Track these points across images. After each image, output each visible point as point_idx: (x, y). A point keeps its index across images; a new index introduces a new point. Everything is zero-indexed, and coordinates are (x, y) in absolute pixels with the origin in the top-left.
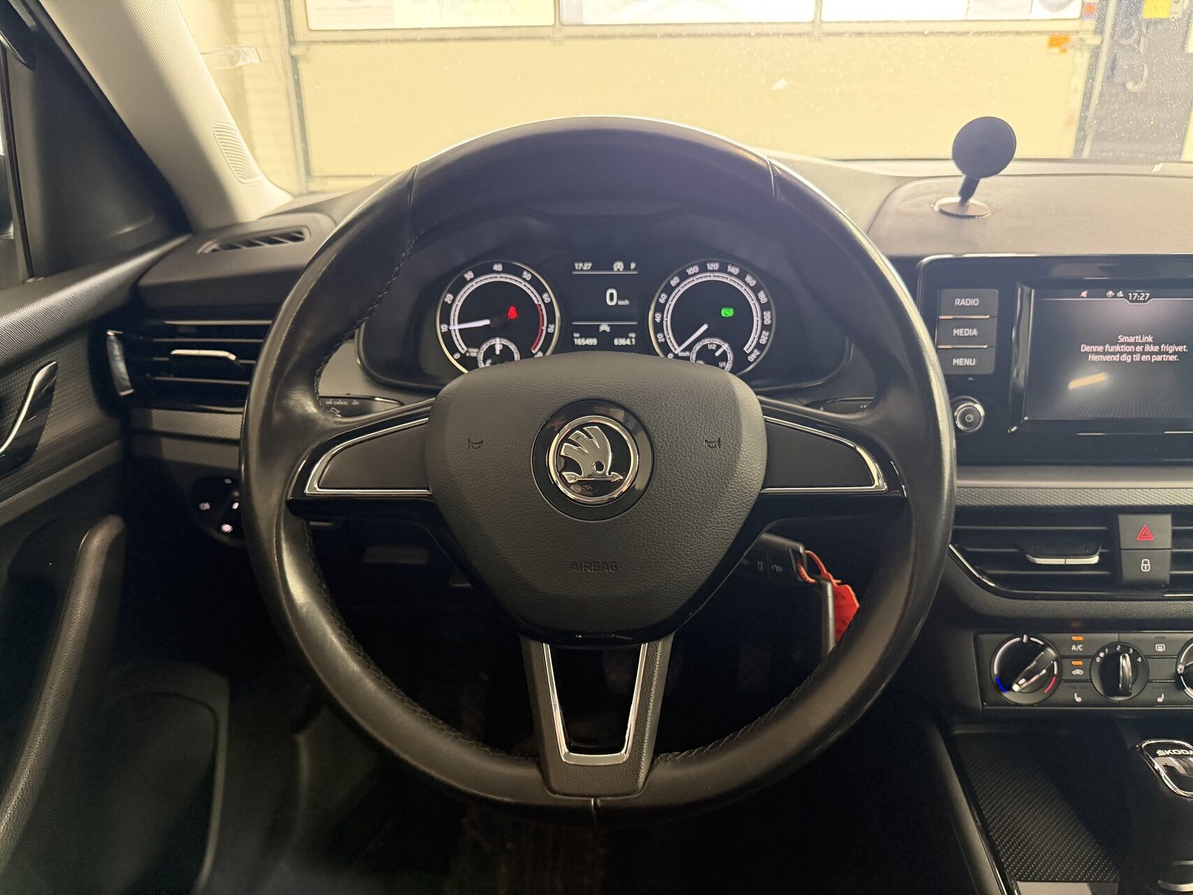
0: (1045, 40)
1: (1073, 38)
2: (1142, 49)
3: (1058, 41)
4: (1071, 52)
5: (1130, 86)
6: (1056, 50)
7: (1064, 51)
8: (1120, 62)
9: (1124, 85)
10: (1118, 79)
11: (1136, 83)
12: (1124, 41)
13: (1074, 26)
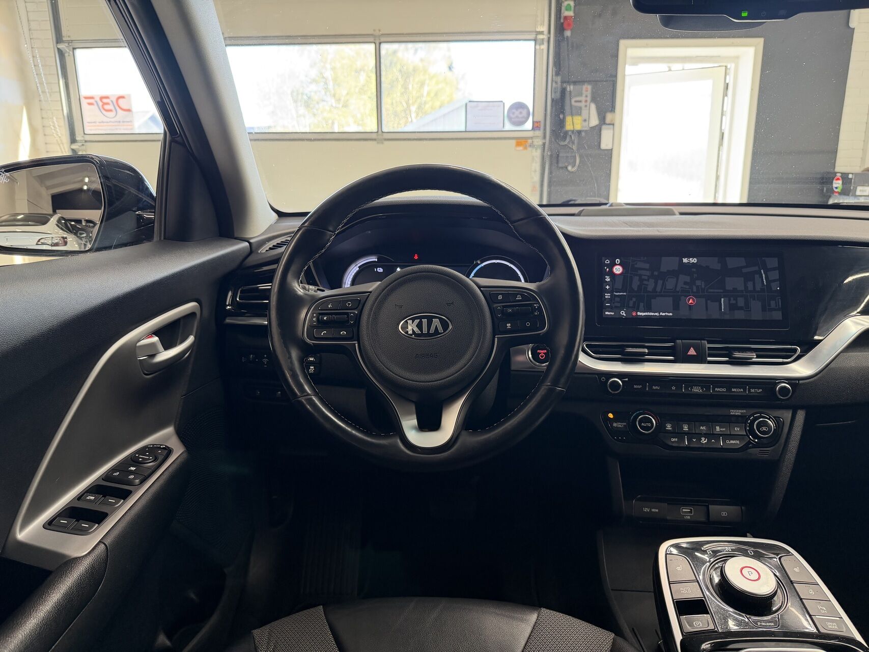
0: (514, 142)
1: (530, 141)
2: (574, 147)
3: (521, 142)
4: (529, 149)
5: (570, 168)
6: (521, 148)
7: (525, 148)
8: (561, 155)
9: (567, 168)
10: (560, 165)
11: (573, 167)
12: (562, 143)
13: (531, 134)
